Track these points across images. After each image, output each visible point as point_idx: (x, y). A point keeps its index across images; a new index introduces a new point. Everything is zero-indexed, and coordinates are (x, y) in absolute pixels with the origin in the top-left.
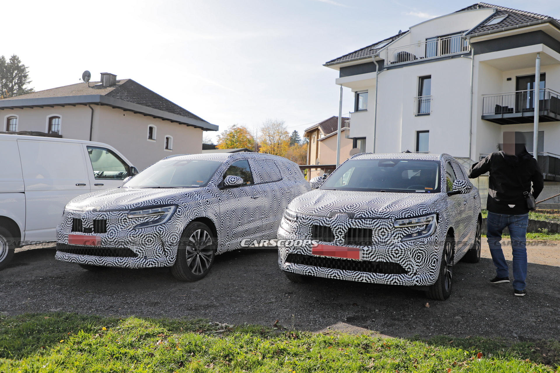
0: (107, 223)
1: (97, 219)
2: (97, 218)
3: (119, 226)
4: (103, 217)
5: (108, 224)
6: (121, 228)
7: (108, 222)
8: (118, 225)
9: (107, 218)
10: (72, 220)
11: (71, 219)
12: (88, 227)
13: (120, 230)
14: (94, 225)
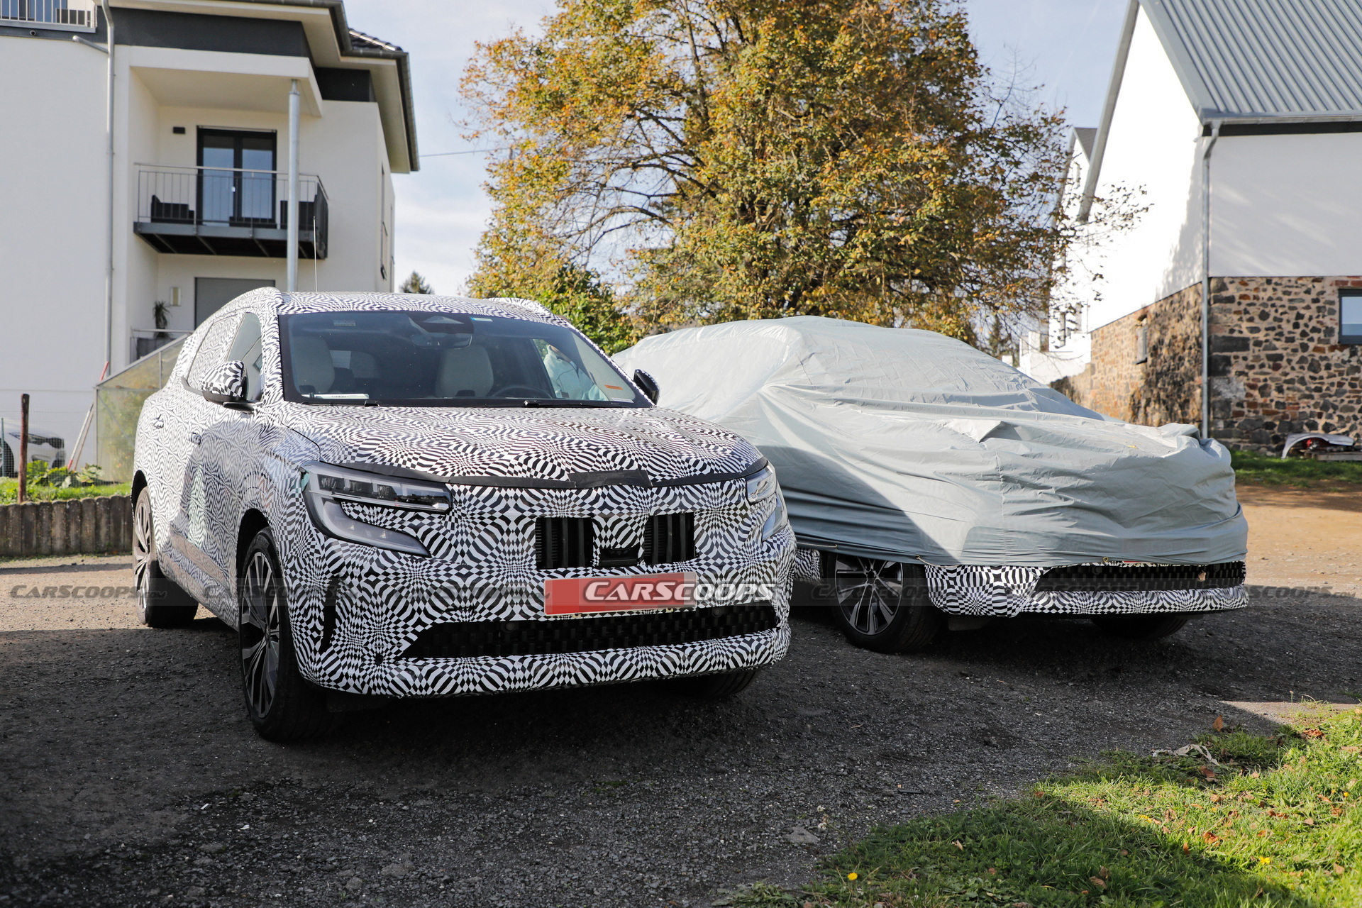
0: (696, 523)
1: (663, 513)
2: (659, 510)
3: (733, 531)
4: (681, 506)
5: (700, 529)
6: (740, 538)
7: (699, 520)
8: (729, 528)
9: (698, 507)
10: (532, 527)
11: (527, 520)
12: (624, 546)
13: (740, 544)
14: (649, 534)
